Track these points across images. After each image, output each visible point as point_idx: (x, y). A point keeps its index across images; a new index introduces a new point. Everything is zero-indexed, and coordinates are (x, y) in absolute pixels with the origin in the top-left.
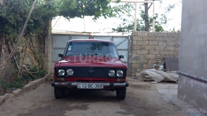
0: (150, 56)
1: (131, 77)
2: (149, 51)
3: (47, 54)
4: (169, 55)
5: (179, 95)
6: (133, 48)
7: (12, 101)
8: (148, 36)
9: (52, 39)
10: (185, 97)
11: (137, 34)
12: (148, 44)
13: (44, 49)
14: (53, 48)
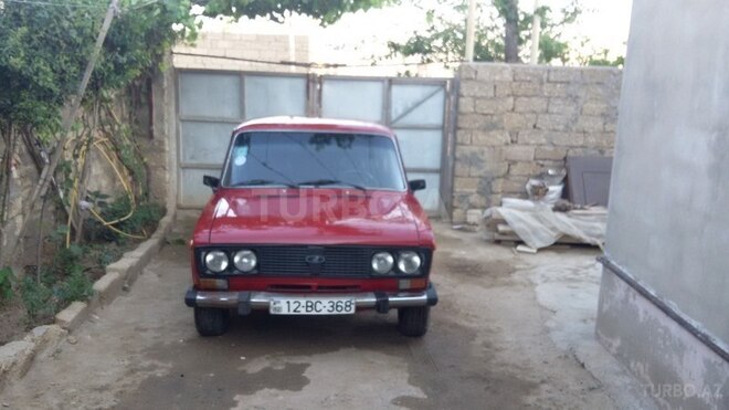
0: (517, 151)
1: (452, 223)
2: (515, 133)
3: (162, 143)
4: (582, 147)
5: (599, 332)
6: (460, 125)
7: (58, 351)
8: (515, 80)
9: (176, 84)
10: (617, 343)
11: (476, 72)
12: (513, 110)
13: (151, 123)
14: (182, 121)
